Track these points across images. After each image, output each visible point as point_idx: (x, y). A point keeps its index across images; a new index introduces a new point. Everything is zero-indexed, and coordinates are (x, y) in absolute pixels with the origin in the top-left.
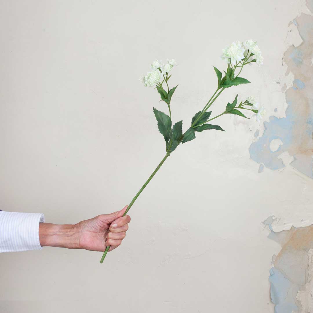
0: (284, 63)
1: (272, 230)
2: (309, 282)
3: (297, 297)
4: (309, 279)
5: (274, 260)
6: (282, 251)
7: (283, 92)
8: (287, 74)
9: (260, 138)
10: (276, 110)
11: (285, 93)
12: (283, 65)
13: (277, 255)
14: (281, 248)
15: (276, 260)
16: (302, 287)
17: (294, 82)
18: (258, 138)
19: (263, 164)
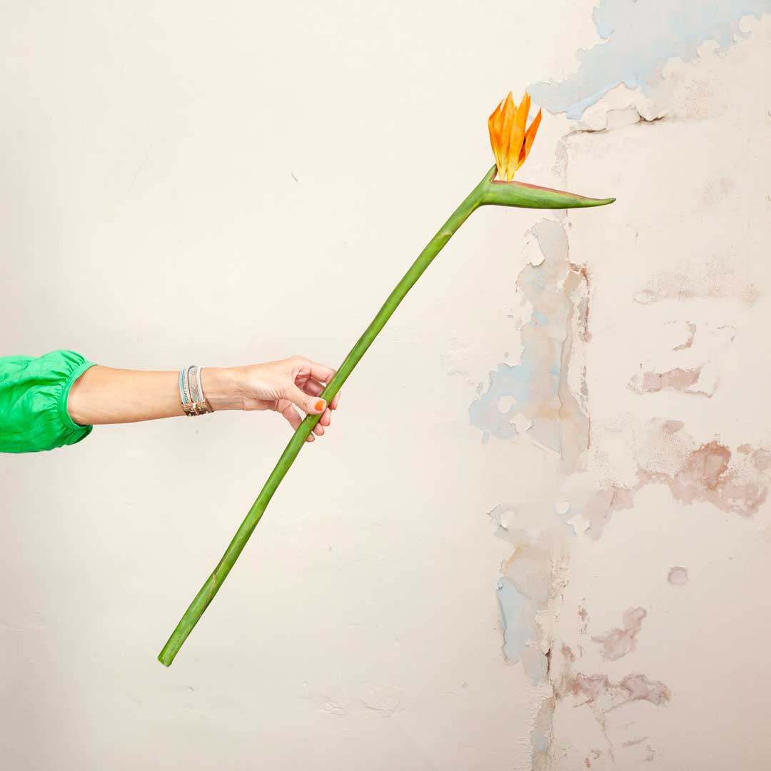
0: (519, 288)
1: (501, 526)
2: (553, 598)
3: (536, 619)
4: (553, 595)
5: (503, 567)
6: (515, 552)
7: (516, 330)
8: (522, 304)
9: (484, 394)
10: (507, 355)
11: (521, 330)
12: (516, 291)
13: (507, 560)
14: (515, 550)
15: (506, 567)
16: (543, 604)
17: (533, 315)
18: (481, 395)
19: (488, 431)
